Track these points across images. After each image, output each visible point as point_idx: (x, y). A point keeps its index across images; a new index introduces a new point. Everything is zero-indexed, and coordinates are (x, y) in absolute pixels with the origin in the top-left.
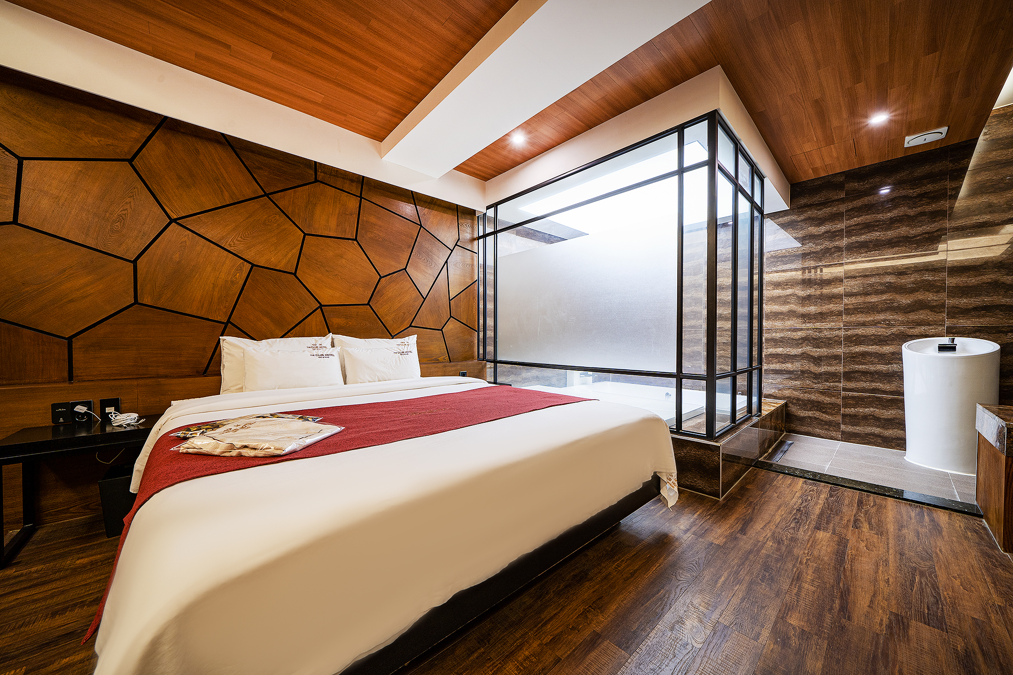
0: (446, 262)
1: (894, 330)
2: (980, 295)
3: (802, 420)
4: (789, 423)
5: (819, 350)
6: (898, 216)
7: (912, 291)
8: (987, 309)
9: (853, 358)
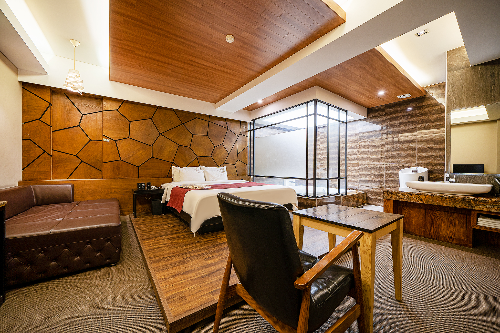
0: (236, 140)
1: (401, 164)
2: (426, 152)
3: (371, 199)
4: (367, 201)
5: (377, 172)
6: (402, 122)
7: (407, 150)
8: (429, 157)
9: (388, 175)
